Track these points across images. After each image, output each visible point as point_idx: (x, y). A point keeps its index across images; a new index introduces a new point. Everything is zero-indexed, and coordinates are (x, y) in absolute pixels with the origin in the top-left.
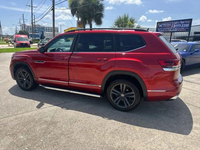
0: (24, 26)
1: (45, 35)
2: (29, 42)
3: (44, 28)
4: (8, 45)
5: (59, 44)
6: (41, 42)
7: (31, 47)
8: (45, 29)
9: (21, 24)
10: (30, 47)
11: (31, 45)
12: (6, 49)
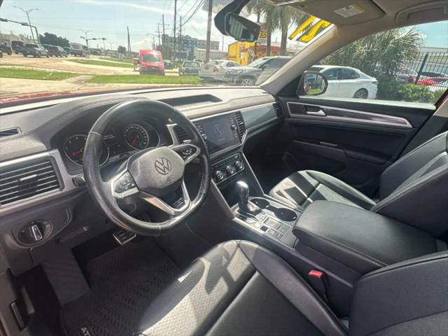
0: (165, 37)
1: (196, 53)
2: (163, 64)
3: (196, 42)
4: (133, 69)
5: (214, 71)
6: (184, 66)
7: (166, 74)
8: (198, 43)
9: (161, 34)
10: (164, 75)
11: (166, 70)
12: (130, 76)
